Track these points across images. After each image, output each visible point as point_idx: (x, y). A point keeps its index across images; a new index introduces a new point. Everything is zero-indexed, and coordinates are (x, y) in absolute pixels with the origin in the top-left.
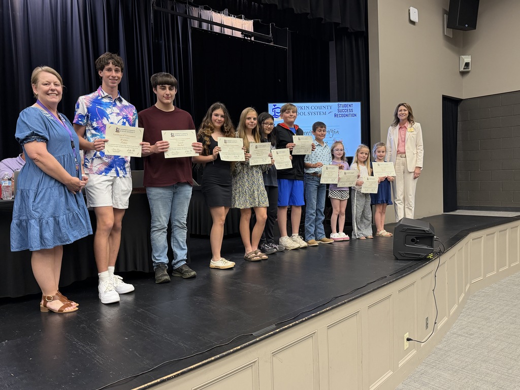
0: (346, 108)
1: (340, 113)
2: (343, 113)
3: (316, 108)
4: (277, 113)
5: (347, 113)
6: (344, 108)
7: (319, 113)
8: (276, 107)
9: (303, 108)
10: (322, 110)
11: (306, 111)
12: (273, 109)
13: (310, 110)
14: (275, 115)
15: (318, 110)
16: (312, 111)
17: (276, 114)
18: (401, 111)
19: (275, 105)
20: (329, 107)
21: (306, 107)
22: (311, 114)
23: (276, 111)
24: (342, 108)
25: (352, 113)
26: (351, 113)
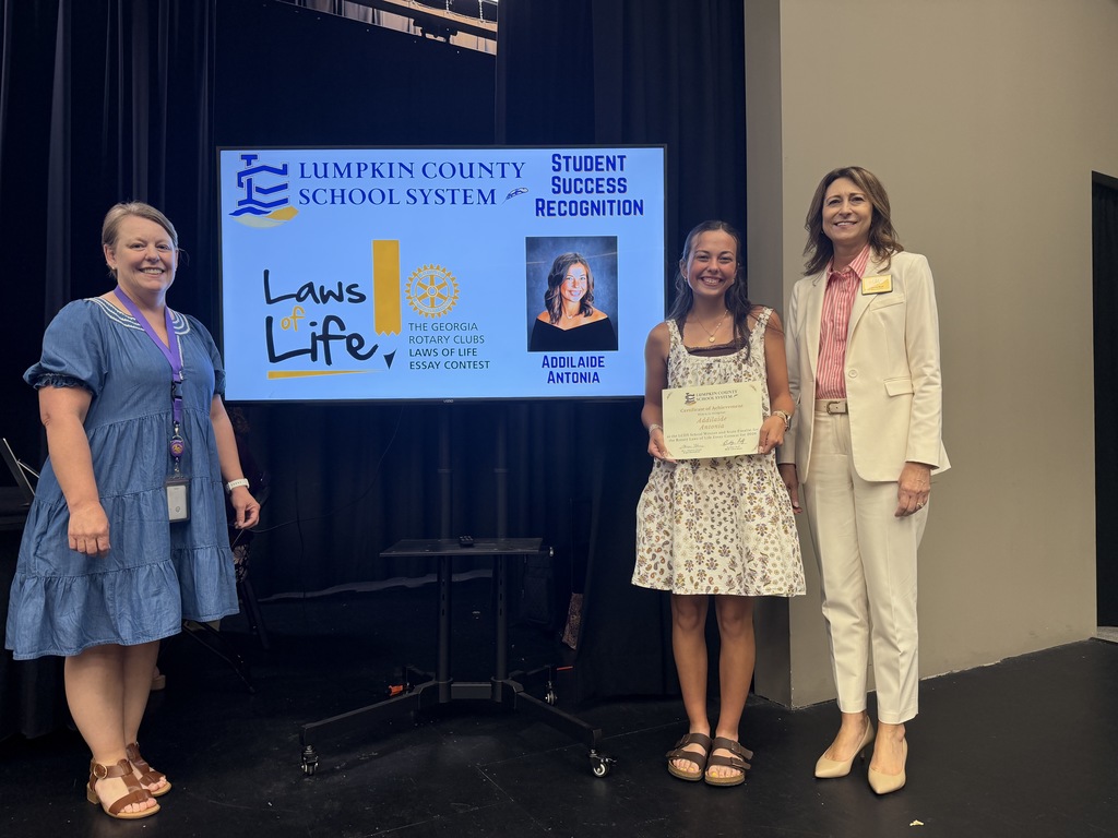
0: (594, 175)
1: (562, 196)
2: (579, 198)
3: (447, 170)
4: (259, 190)
5: (595, 197)
6: (583, 175)
7: (459, 196)
8: (255, 164)
9: (385, 170)
10: (472, 184)
11: (401, 185)
12: (241, 175)
13: (419, 181)
14: (250, 200)
15: (458, 182)
16: (427, 184)
17: (256, 196)
18: (837, 201)
19: (249, 159)
20: (510, 170)
21: (396, 168)
22: (421, 199)
23: (255, 184)
24: (573, 175)
25: (622, 197)
26: (616, 196)
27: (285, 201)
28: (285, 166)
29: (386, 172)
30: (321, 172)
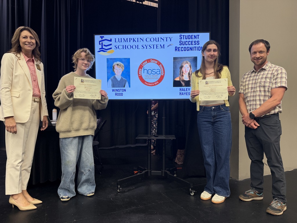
0: (191, 40)
1: (182, 46)
2: (186, 46)
3: (152, 40)
4: (105, 45)
5: (191, 46)
6: (188, 40)
7: (155, 47)
10: (159, 43)
11: (140, 44)
12: (100, 41)
14: (102, 48)
15: (155, 43)
16: (147, 43)
17: (104, 47)
19: (102, 37)
20: (169, 39)
21: (139, 39)
22: (145, 47)
23: (103, 44)
24: (185, 40)
25: (198, 46)
27: (111, 48)
28: (111, 39)
29: (136, 40)
30: (120, 41)
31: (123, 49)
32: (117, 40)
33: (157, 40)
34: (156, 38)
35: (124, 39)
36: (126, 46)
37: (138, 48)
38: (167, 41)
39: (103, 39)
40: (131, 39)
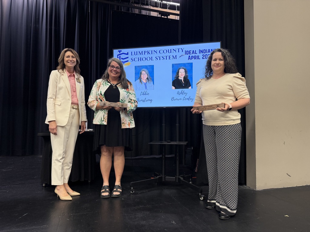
3: (165, 51)
4: (122, 59)
12: (118, 55)
13: (158, 55)
15: (168, 54)
19: (120, 51)
20: (180, 50)
27: (128, 61)
28: (128, 53)
29: (151, 53)
30: (136, 54)
31: (139, 61)
32: (133, 53)
33: (170, 52)
34: (168, 50)
35: (139, 52)
36: (141, 58)
37: (152, 60)
38: (179, 52)
39: (121, 53)
40: (145, 52)
